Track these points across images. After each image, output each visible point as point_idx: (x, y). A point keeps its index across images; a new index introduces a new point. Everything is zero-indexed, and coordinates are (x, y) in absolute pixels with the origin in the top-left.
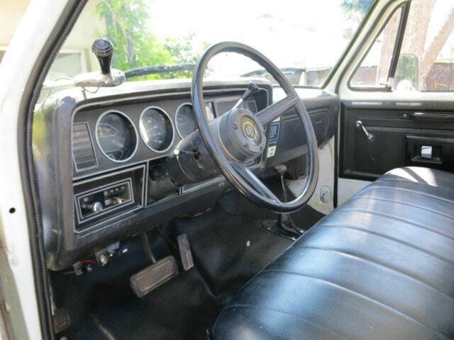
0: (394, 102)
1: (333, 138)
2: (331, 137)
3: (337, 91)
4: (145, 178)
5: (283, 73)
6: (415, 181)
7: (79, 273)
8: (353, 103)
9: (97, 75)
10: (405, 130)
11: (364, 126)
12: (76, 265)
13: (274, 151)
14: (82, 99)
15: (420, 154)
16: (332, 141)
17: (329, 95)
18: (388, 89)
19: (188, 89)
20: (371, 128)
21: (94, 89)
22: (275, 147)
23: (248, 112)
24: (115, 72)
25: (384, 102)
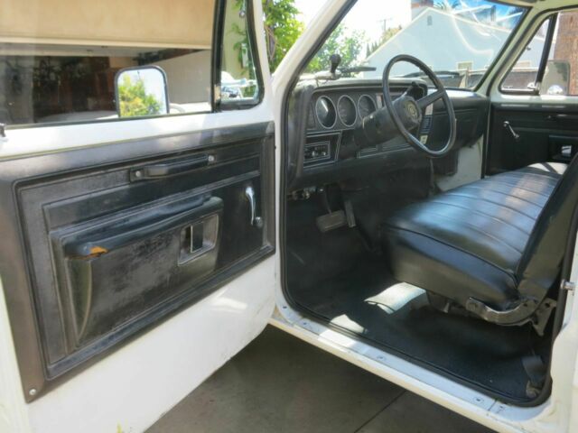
0: (539, 105)
1: (482, 138)
2: (480, 136)
3: (488, 93)
4: (338, 142)
5: (438, 76)
6: (547, 170)
7: (296, 199)
8: (503, 105)
9: (327, 73)
10: (548, 130)
11: (512, 126)
12: (294, 193)
13: (426, 140)
14: (316, 87)
15: (561, 153)
16: (481, 141)
17: (480, 97)
18: (536, 93)
19: (380, 84)
20: (517, 129)
21: (324, 81)
22: (426, 137)
23: (412, 98)
24: (337, 72)
25: (531, 104)
